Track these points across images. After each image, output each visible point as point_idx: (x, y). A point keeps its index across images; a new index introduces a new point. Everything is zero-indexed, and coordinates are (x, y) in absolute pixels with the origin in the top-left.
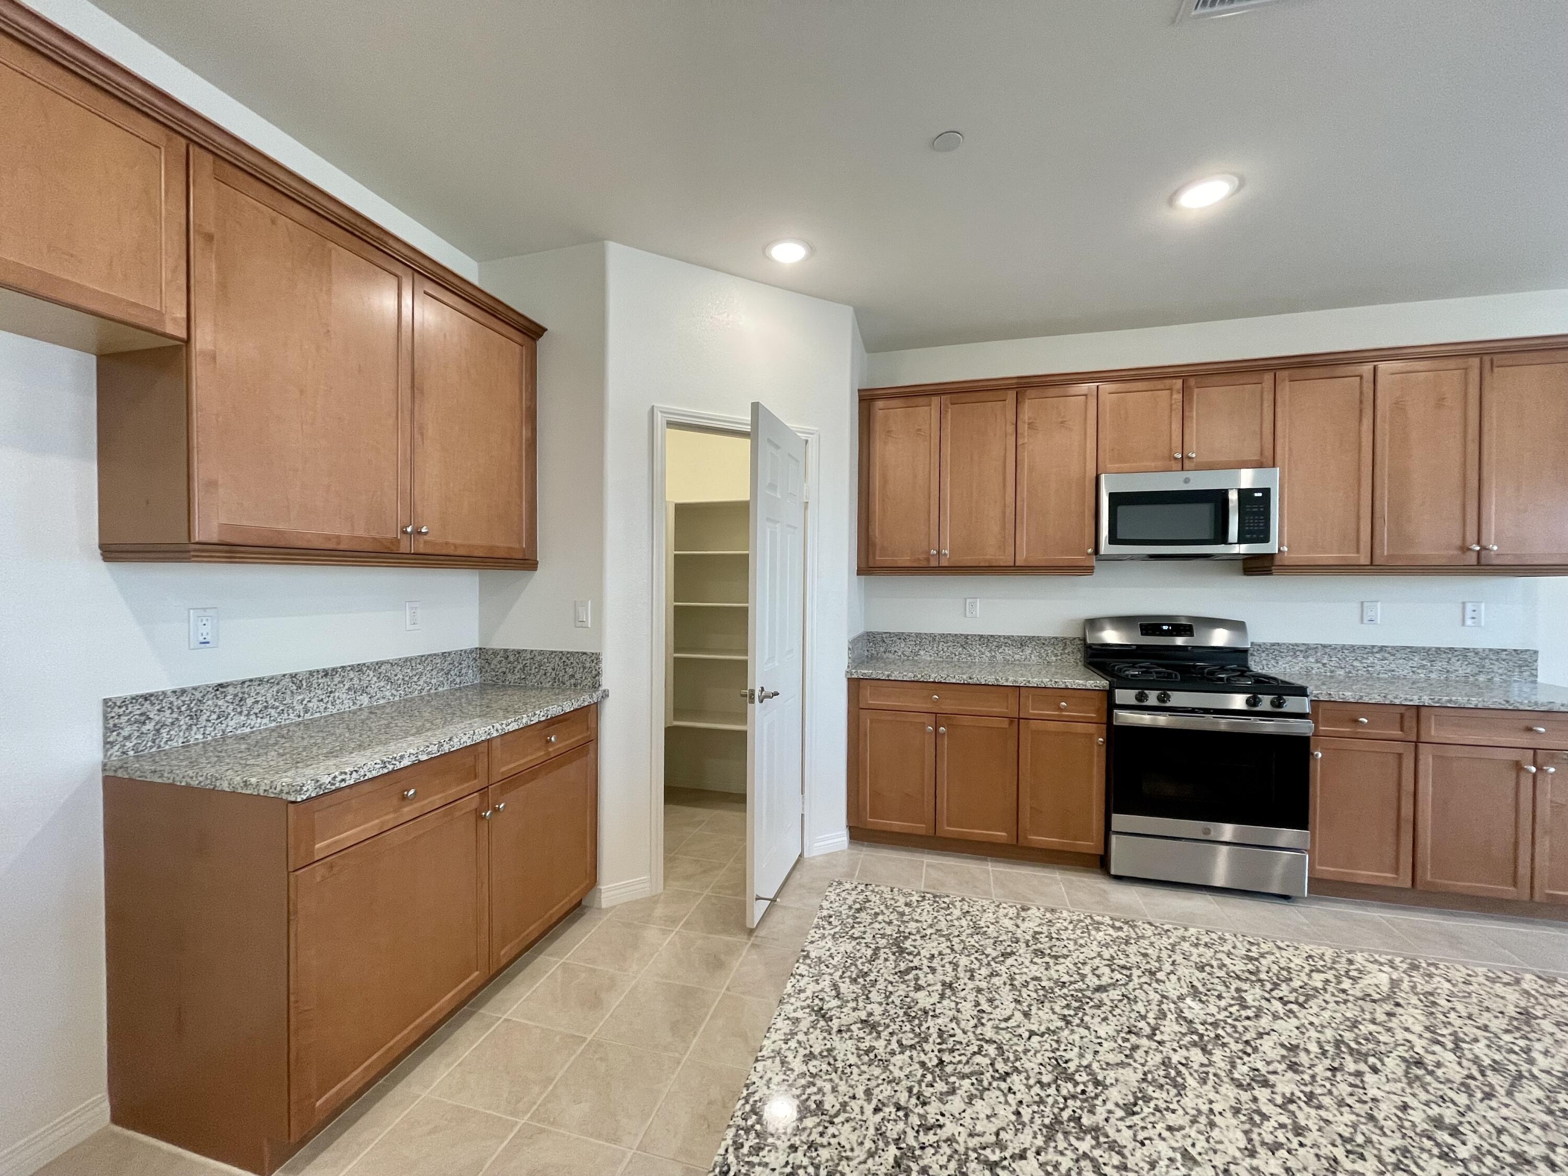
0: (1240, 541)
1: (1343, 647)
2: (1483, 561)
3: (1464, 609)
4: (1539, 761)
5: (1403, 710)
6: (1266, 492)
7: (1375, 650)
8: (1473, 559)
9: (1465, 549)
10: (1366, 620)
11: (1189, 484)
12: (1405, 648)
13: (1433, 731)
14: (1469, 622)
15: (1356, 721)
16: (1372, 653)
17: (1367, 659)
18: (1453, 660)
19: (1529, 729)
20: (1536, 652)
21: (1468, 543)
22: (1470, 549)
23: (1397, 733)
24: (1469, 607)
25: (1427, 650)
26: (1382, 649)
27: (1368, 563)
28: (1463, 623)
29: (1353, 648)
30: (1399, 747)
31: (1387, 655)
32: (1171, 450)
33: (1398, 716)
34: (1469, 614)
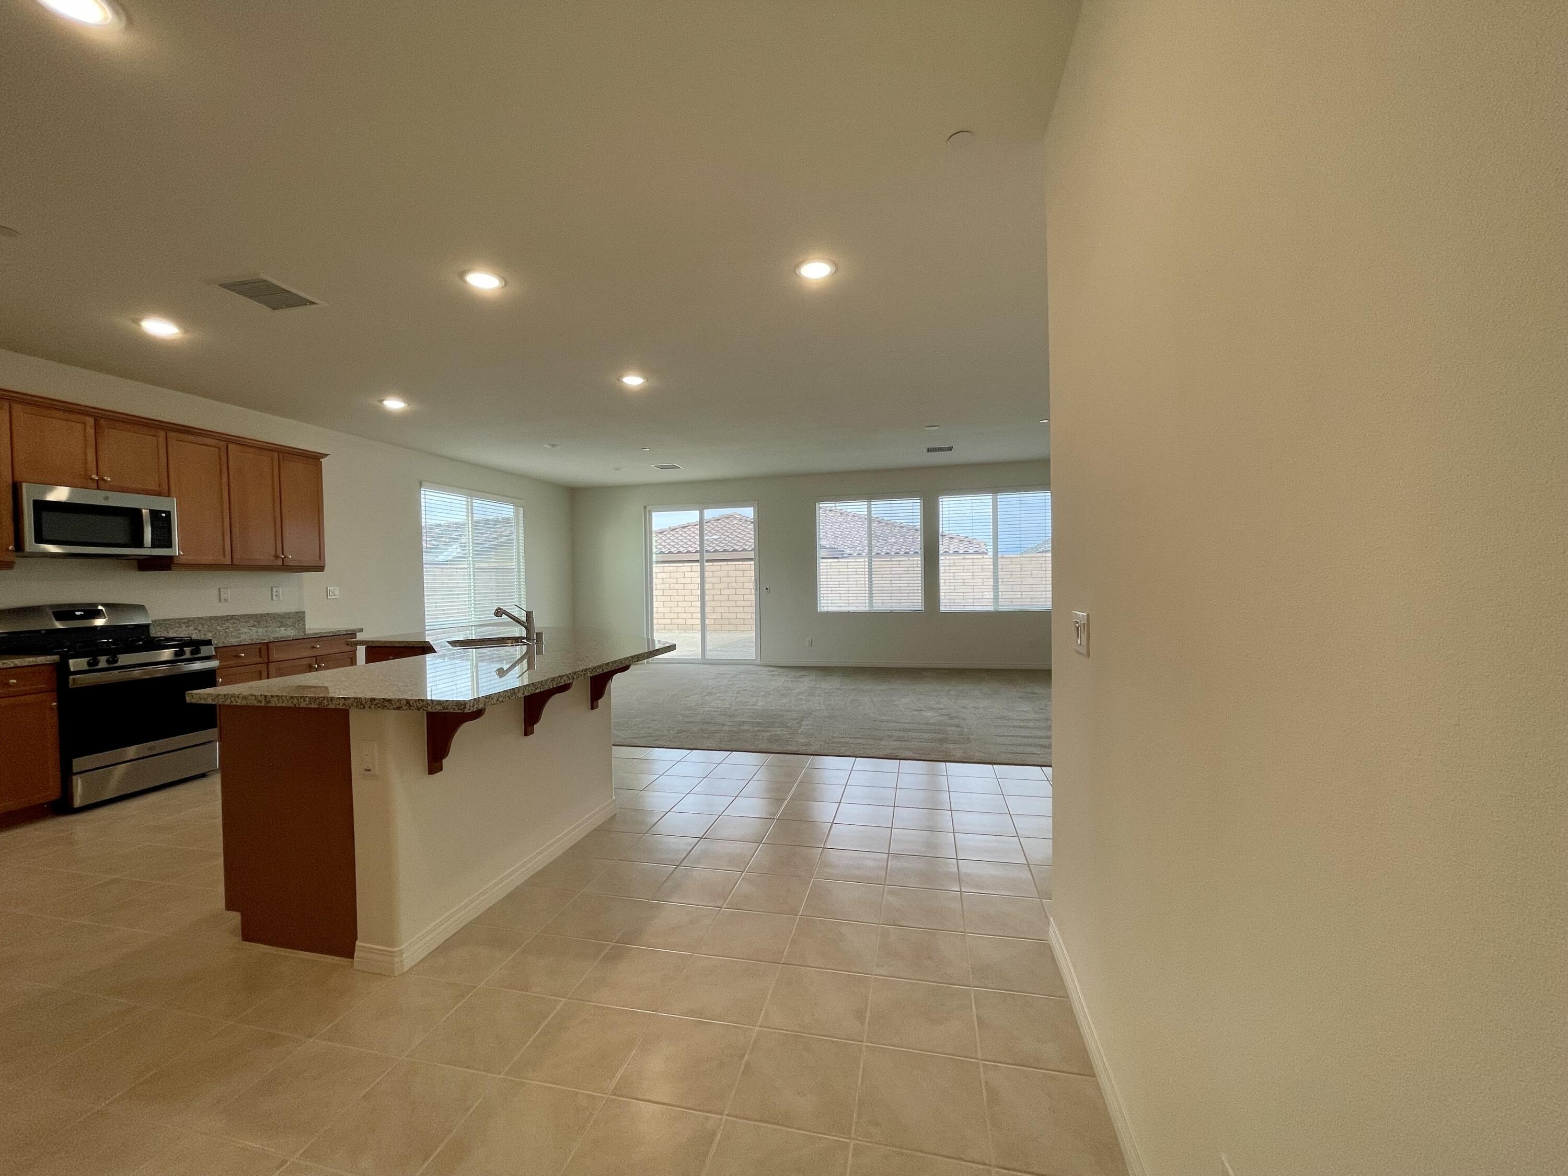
0: (154, 546)
1: (211, 618)
2: (285, 564)
3: (272, 591)
4: (318, 662)
5: (259, 646)
6: (168, 514)
7: (229, 618)
8: (280, 562)
9: (277, 557)
10: (222, 599)
11: (108, 501)
12: (244, 616)
13: (275, 656)
14: (275, 598)
15: (238, 657)
16: (228, 620)
17: (225, 624)
18: (269, 620)
19: (313, 647)
20: (304, 612)
21: (278, 554)
22: (279, 557)
23: (259, 660)
24: (275, 590)
25: (256, 616)
26: (233, 617)
27: (230, 563)
28: (272, 599)
29: (216, 618)
30: (259, 667)
31: (235, 621)
32: (86, 470)
33: (258, 650)
34: (274, 593)
